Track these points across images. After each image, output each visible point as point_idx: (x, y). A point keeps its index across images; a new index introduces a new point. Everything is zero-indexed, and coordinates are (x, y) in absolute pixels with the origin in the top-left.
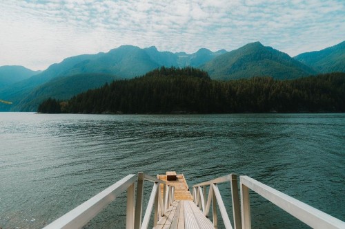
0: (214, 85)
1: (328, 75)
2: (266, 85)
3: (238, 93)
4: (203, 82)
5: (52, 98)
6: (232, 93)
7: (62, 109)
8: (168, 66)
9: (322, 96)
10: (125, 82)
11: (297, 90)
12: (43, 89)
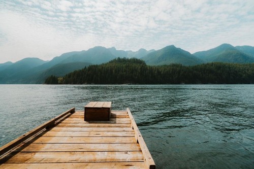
0: (148, 68)
1: (213, 63)
2: (178, 69)
3: (162, 73)
4: (142, 66)
5: (53, 76)
6: (159, 73)
7: (59, 82)
8: (122, 57)
9: (210, 75)
10: (96, 66)
11: (195, 72)
12: (49, 71)
